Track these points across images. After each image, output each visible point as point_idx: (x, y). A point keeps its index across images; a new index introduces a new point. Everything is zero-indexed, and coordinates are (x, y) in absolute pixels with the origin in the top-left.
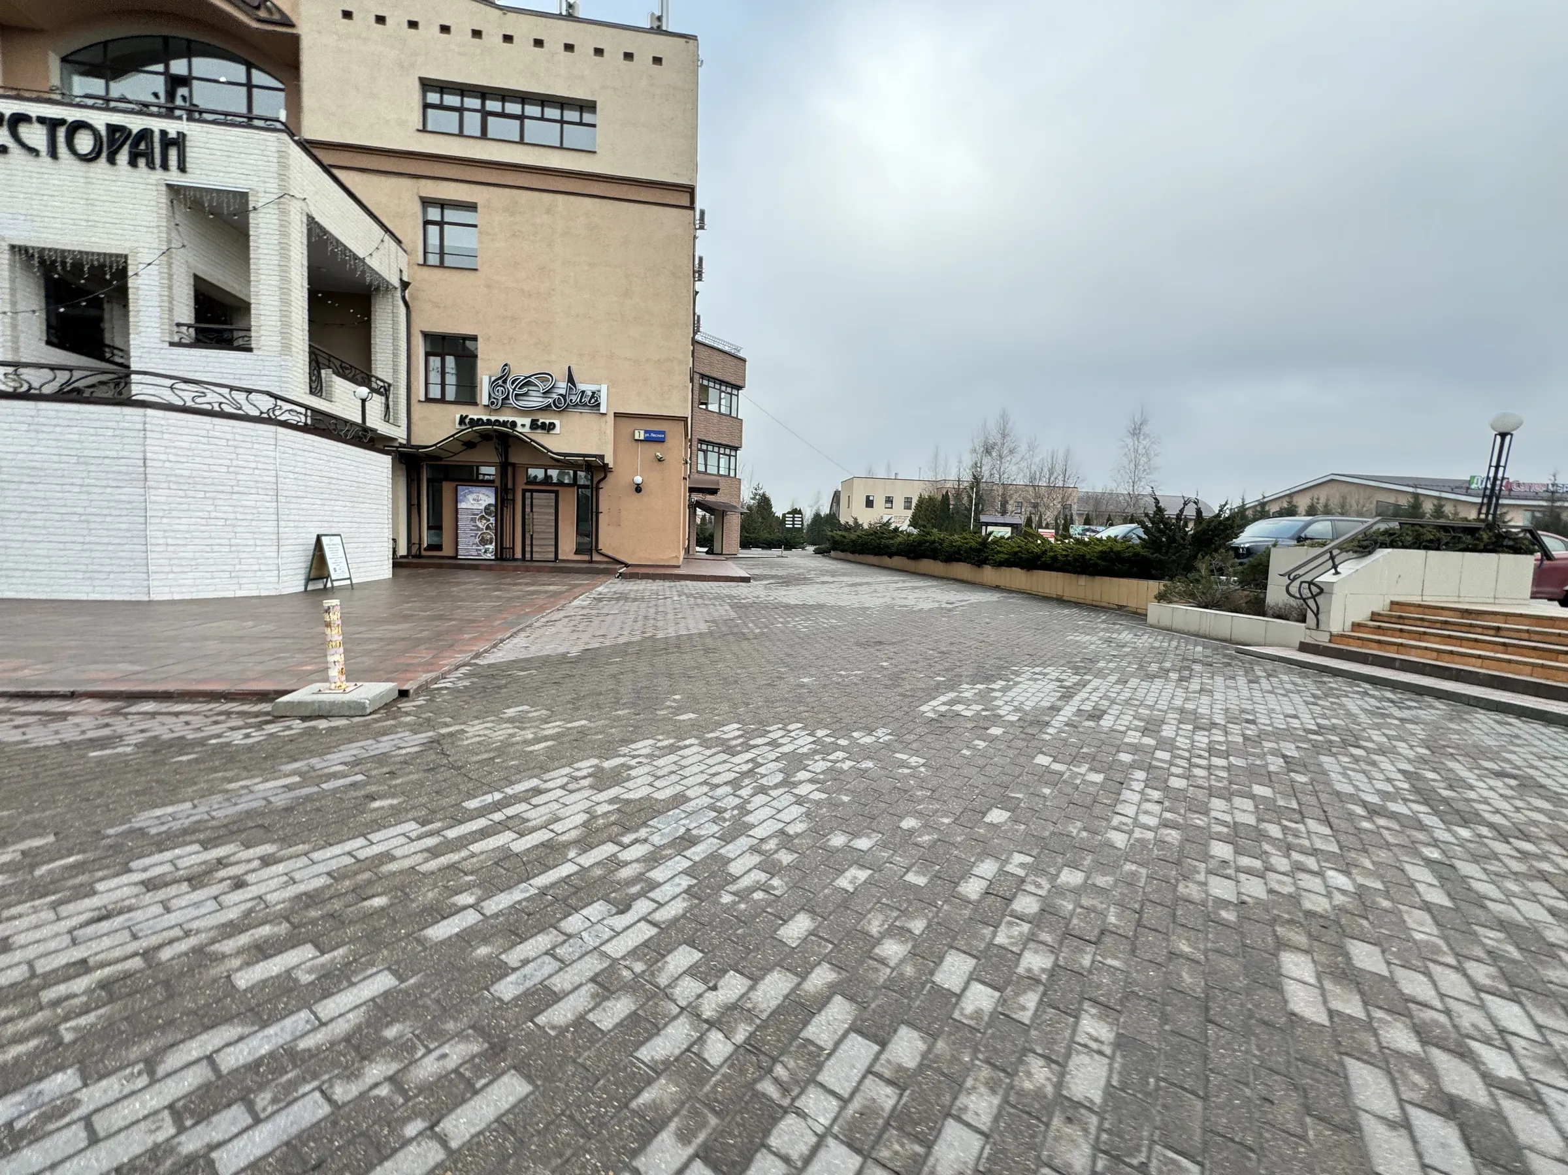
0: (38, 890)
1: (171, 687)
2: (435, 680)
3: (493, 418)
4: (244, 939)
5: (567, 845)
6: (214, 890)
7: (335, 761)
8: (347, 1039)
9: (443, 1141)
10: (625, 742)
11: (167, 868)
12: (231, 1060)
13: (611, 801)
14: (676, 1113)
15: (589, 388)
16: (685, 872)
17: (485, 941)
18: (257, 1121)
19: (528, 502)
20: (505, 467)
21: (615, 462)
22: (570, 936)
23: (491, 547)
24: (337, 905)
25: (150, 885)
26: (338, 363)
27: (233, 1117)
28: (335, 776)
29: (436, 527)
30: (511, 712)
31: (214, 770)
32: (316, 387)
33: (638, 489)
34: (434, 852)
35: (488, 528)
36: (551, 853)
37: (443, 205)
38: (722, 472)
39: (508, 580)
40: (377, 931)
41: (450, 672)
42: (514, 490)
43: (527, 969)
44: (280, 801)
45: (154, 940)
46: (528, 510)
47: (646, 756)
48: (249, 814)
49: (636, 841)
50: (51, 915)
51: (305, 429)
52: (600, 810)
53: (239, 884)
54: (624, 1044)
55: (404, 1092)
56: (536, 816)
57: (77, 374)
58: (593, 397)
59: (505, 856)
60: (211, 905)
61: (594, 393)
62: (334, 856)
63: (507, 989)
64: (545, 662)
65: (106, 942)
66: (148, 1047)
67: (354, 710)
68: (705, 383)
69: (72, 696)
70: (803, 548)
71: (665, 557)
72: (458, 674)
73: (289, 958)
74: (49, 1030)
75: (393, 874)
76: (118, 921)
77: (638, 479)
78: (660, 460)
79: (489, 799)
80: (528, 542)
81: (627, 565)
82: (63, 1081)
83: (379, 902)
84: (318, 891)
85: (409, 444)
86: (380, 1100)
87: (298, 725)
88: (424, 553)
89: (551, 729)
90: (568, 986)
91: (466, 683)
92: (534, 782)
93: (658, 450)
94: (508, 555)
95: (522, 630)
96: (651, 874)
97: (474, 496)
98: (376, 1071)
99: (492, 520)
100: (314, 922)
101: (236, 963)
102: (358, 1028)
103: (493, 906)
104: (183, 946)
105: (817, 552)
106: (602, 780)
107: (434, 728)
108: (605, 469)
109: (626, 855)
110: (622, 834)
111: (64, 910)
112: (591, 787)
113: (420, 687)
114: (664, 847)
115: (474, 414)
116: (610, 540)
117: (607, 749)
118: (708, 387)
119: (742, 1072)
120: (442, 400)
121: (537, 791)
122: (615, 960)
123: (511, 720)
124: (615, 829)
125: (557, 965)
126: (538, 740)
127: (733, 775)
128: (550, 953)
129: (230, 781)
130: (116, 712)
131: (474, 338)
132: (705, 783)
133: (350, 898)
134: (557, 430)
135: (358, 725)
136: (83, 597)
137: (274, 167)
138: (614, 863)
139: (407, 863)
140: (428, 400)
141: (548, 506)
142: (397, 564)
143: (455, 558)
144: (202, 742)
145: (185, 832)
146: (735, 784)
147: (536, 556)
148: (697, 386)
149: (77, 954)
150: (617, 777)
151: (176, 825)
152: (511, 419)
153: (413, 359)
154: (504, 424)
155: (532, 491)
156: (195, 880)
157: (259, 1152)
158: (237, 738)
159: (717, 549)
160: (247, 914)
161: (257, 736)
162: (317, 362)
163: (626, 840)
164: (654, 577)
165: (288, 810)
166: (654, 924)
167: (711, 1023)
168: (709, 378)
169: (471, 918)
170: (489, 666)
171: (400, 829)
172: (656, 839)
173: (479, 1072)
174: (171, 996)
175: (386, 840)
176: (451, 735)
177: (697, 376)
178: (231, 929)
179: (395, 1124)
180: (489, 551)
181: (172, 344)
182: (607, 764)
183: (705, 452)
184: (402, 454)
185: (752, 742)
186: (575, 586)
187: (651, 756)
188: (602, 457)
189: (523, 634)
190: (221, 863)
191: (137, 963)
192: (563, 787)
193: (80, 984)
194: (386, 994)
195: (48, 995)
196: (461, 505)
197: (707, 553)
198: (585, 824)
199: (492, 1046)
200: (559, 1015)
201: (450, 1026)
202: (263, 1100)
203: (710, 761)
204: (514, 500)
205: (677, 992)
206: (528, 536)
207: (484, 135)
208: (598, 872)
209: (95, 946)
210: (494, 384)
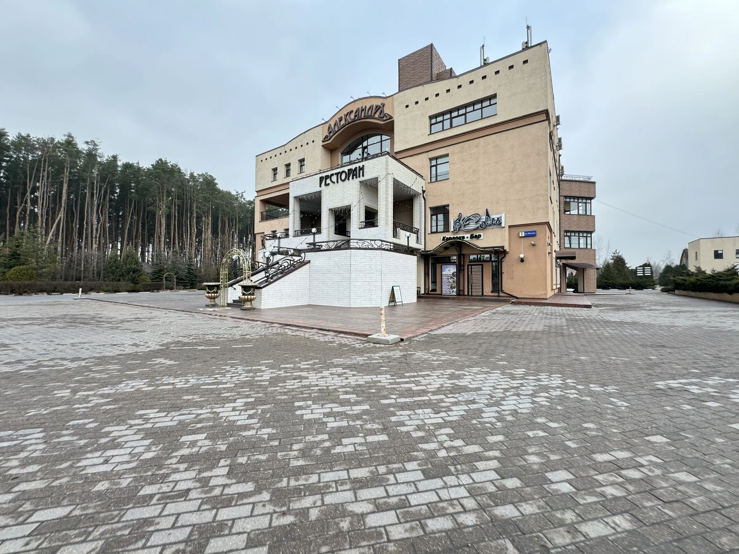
0: (314, 370)
1: (347, 331)
2: (414, 337)
3: (455, 236)
4: (344, 389)
5: (429, 392)
6: (342, 378)
7: (377, 356)
8: (355, 415)
9: (366, 440)
10: (469, 367)
11: (335, 371)
12: (335, 410)
13: (451, 384)
14: (421, 460)
15: (495, 217)
16: (464, 410)
17: (394, 407)
18: (335, 421)
19: (470, 270)
20: (461, 256)
21: (509, 249)
22: (416, 414)
23: (455, 290)
24: (364, 389)
25: (331, 374)
26: (402, 225)
27: (332, 419)
28: (375, 359)
29: (434, 282)
30: (433, 351)
31: (350, 352)
32: (395, 235)
33: (522, 260)
34: (391, 384)
35: (454, 282)
36: (424, 392)
37: (436, 158)
38: (581, 246)
39: (459, 304)
40: (370, 397)
41: (420, 335)
42: (464, 265)
43: (401, 417)
44: (361, 363)
45: (329, 385)
46: (470, 273)
47: (474, 373)
48: (354, 364)
49: (453, 397)
50: (314, 375)
51: (390, 250)
52: (445, 385)
53: (347, 378)
54: (417, 441)
55: (362, 428)
56: (424, 382)
57: (338, 242)
58: (498, 220)
59: (410, 389)
60: (340, 381)
61: (498, 218)
62: (368, 378)
63: (393, 419)
64: (456, 335)
65: (322, 382)
66: (323, 402)
67: (386, 342)
68: (568, 200)
69: (329, 331)
70: (653, 289)
71: (538, 294)
72: (422, 336)
73: (351, 396)
74: (310, 394)
75: (379, 386)
76: (325, 379)
77: (522, 256)
78: (533, 245)
79: (413, 374)
80: (470, 287)
81: (517, 298)
82: (310, 403)
83: (373, 391)
84: (362, 385)
85: (425, 251)
86: (357, 428)
87: (372, 345)
88: (430, 293)
89: (443, 358)
90: (409, 424)
91: (423, 339)
92: (429, 373)
93: (532, 241)
94: (461, 293)
95: (453, 323)
96: (452, 407)
97: (448, 269)
98: (358, 422)
99: (455, 278)
100: (358, 391)
101: (341, 393)
102: (358, 414)
103: (399, 400)
104: (333, 387)
105: (663, 291)
106: (452, 377)
107: (407, 351)
108: (505, 252)
109: (447, 400)
110: (449, 394)
111: (317, 374)
112: (447, 378)
113: (408, 338)
114: (462, 401)
115: (448, 235)
116: (508, 285)
117: (460, 368)
118: (570, 202)
119: (446, 461)
120: (437, 232)
121: (428, 375)
122: (426, 424)
123: (432, 353)
124: (448, 392)
125: (409, 419)
126: (437, 361)
127: (507, 387)
128: (409, 416)
129: (353, 356)
130: (336, 336)
131: (448, 206)
132: (493, 386)
133: (367, 388)
134: (482, 238)
135: (387, 347)
136: (337, 306)
137: (385, 167)
138: (442, 401)
139: (383, 384)
140: (432, 233)
141: (479, 272)
142: (419, 296)
143: (441, 294)
144: (350, 346)
145: (341, 365)
146: (506, 390)
147: (474, 294)
148: (562, 203)
149: (317, 383)
150: (458, 377)
151: (339, 363)
152: (462, 236)
153: (427, 218)
154: (460, 238)
155: (471, 265)
156: (339, 375)
157: (334, 426)
158: (357, 346)
159: (580, 288)
160: (346, 385)
161: (362, 346)
162: (395, 226)
163: (449, 396)
164: (530, 304)
165: (362, 365)
166: (444, 420)
167: (444, 448)
168: (570, 197)
169: (393, 401)
170: (434, 335)
171: (385, 376)
172: (460, 399)
173: (379, 432)
174: (329, 395)
175: (381, 378)
176: (411, 354)
177: (562, 198)
178: (342, 387)
179: (358, 432)
180: (454, 292)
181: (360, 228)
182: (457, 373)
183: (570, 237)
184: (422, 255)
185: (526, 377)
186: (486, 307)
187: (476, 373)
188: (503, 247)
189: (453, 325)
190: (345, 373)
191: (325, 388)
192: (437, 376)
193: (316, 388)
194: (367, 409)
195: (311, 388)
196: (443, 273)
197: (574, 292)
198: (438, 388)
199: (384, 429)
200: (404, 429)
201: (377, 421)
202: (337, 418)
203: (500, 380)
204: (464, 270)
205: (439, 437)
206: (470, 285)
207: (451, 127)
208: (434, 401)
209: (320, 383)
210: (455, 223)
